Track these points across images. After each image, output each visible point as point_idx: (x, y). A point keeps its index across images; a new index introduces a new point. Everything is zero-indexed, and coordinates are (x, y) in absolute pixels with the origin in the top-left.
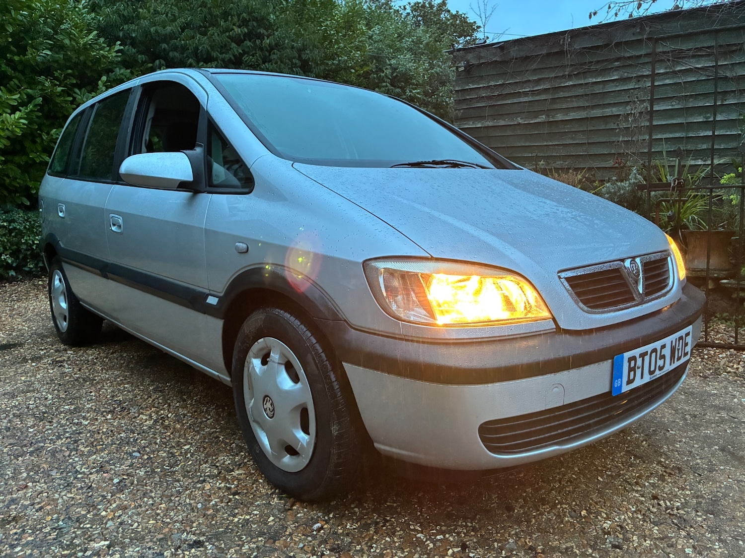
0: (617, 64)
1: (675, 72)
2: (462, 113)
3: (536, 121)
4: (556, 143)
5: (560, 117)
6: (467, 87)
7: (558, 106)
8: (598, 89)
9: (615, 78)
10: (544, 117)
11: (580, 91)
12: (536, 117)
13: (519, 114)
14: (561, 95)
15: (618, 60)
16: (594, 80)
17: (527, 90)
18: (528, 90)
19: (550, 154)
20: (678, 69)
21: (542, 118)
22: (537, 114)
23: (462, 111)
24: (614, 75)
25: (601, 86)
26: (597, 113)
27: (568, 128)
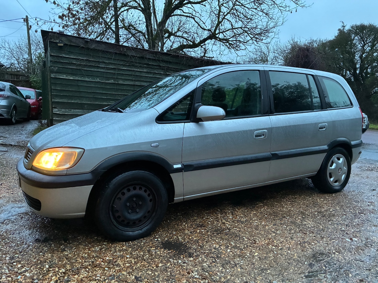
0: (145, 66)
1: (166, 74)
2: (57, 69)
3: (108, 82)
4: (120, 94)
5: (121, 82)
6: (61, 56)
7: (120, 77)
8: (137, 74)
9: (145, 71)
10: (113, 81)
11: (130, 73)
12: (108, 80)
13: (97, 77)
14: (121, 72)
15: (145, 64)
16: (136, 70)
17: (102, 66)
18: (104, 66)
19: (117, 98)
20: (167, 73)
21: (112, 81)
22: (108, 79)
23: (57, 68)
24: (145, 70)
25: (139, 73)
26: (137, 83)
27: (125, 88)
